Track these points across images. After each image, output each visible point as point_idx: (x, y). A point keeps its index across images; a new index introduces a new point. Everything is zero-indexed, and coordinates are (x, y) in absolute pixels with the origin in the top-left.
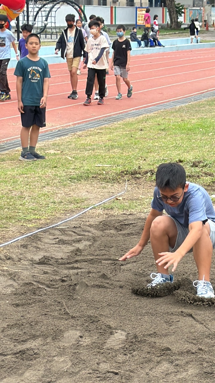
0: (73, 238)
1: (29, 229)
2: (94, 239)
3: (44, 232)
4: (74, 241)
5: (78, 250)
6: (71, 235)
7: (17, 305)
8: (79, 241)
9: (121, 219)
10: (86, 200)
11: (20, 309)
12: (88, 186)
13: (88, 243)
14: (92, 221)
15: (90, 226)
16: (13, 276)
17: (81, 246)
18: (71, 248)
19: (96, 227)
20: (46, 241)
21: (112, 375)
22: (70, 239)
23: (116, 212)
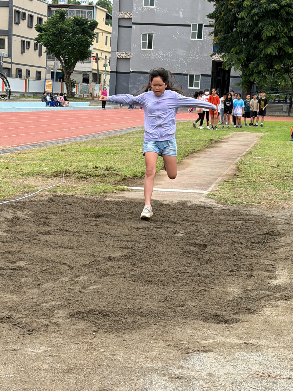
9: (63, 197)
10: (36, 186)
12: (34, 179)
14: (43, 198)
15: (43, 201)
19: (47, 202)
23: (59, 193)
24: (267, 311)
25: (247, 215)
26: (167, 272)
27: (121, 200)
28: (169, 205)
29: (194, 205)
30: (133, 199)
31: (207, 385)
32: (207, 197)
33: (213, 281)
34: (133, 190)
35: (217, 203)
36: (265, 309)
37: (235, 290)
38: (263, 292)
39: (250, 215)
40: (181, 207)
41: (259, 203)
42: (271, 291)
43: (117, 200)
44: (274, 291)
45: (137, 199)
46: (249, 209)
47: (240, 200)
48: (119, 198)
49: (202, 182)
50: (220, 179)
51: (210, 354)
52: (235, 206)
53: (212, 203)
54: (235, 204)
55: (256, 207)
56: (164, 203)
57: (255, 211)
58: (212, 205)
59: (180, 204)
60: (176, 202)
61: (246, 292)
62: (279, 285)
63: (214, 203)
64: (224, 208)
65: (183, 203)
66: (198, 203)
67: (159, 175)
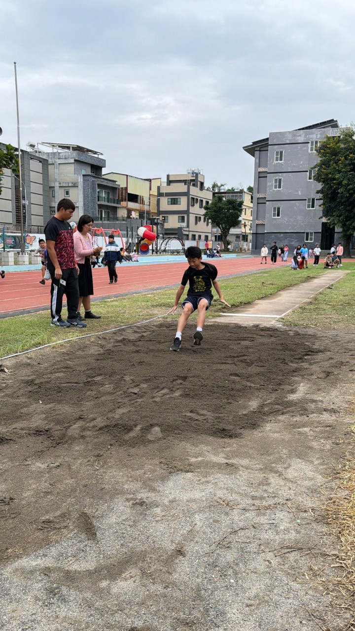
0: (143, 331)
1: (121, 326)
2: (153, 332)
3: (128, 327)
4: (142, 332)
5: (143, 336)
6: (142, 329)
7: (98, 360)
8: (145, 332)
9: (170, 323)
10: (156, 314)
11: (99, 361)
13: (149, 333)
14: (155, 324)
15: (154, 325)
16: (102, 346)
17: (145, 334)
18: (140, 335)
19: (156, 326)
20: (128, 331)
21: (132, 394)
22: (141, 331)
23: (168, 320)
24: (268, 427)
25: (303, 335)
26: (206, 386)
27: (212, 324)
28: (246, 327)
29: (265, 327)
30: (220, 323)
31: (163, 513)
32: (277, 320)
33: (241, 394)
34: (225, 316)
35: (283, 325)
36: (268, 425)
37: (254, 404)
38: (276, 406)
39: (306, 335)
40: (255, 329)
41: (316, 325)
42: (283, 406)
43: (209, 324)
44: (286, 406)
45: (224, 323)
46: (307, 330)
47: (301, 323)
48: (211, 322)
49: (282, 309)
50: (298, 305)
51: (189, 475)
52: (296, 327)
53: (279, 325)
54: (297, 326)
55: (313, 328)
56: (243, 325)
57: (311, 332)
58: (278, 327)
59: (254, 326)
60: (252, 325)
61: (262, 406)
62: (294, 400)
63: (281, 326)
64: (288, 329)
65: (257, 326)
66: (268, 326)
67: (253, 304)
